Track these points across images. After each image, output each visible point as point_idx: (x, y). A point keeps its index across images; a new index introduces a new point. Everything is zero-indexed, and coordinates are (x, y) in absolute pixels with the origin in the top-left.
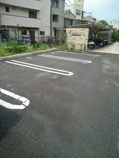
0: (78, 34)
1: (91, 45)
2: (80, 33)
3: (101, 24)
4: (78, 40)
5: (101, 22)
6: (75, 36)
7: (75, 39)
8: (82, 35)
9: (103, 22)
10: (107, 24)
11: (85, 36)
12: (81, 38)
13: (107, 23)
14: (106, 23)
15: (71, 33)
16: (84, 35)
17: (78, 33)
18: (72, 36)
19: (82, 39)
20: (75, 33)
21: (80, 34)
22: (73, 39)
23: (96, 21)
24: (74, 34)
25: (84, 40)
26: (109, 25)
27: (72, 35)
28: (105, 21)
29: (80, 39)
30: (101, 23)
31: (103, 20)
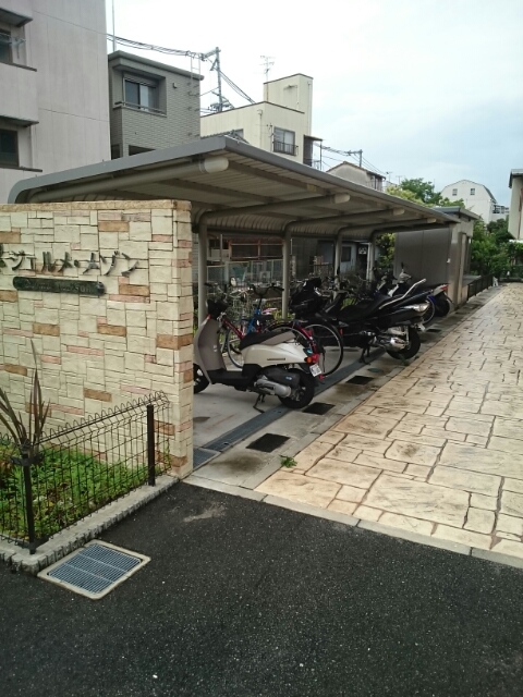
0: (72, 274)
1: (278, 372)
2: (93, 267)
3: (405, 195)
4: (83, 342)
5: (404, 189)
6: (51, 299)
7: (54, 330)
8: (112, 287)
9: (417, 188)
10: (437, 198)
11: (146, 298)
12: (112, 322)
13: (435, 191)
14: (430, 193)
15: (10, 264)
16: (131, 292)
17: (66, 265)
18: (23, 295)
19: (123, 332)
20: (40, 261)
21: (93, 277)
22: (38, 329)
23: (384, 184)
24: (33, 269)
25: (139, 341)
26: (447, 199)
27: (21, 284)
28: (424, 181)
29: (99, 326)
30: (408, 193)
31: (416, 181)
